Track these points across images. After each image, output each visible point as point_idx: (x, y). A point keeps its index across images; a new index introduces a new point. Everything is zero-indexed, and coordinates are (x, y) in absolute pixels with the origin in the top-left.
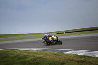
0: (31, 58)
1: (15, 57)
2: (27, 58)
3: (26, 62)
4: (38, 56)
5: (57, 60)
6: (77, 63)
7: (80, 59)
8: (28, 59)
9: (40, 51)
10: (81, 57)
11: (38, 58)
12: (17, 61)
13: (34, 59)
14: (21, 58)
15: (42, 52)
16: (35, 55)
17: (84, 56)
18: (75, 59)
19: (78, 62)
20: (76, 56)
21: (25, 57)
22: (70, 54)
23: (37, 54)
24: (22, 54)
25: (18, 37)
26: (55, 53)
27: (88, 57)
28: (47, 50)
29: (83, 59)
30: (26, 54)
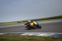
5: (16, 40)
7: (30, 38)
10: (31, 36)
18: (27, 38)
19: (29, 40)
20: (28, 36)
22: (24, 35)
27: (35, 36)
28: (10, 34)
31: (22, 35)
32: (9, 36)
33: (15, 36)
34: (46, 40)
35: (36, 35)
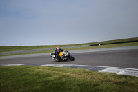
0: (55, 76)
1: (36, 75)
2: (51, 76)
4: (64, 74)
5: (88, 80)
6: (115, 85)
7: (119, 80)
8: (52, 78)
9: (67, 68)
10: (120, 76)
11: (64, 76)
12: (38, 80)
13: (60, 78)
14: (44, 76)
15: (70, 70)
16: (61, 73)
17: (124, 76)
18: (113, 79)
19: (117, 83)
20: (114, 75)
21: (49, 75)
22: (106, 73)
23: (63, 71)
24: (45, 71)
25: (41, 49)
26: (87, 70)
27: (130, 77)
29: (122, 80)
30: (49, 71)
31: (100, 71)
32: (75, 72)
33: (86, 72)
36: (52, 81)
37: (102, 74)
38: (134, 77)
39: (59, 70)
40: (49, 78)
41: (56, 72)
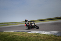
2: (8, 36)
3: (7, 38)
4: (14, 34)
6: (34, 37)
8: (9, 37)
9: (16, 32)
10: (36, 34)
11: (14, 36)
15: (17, 33)
16: (13, 34)
17: (38, 34)
18: (34, 35)
19: (35, 37)
21: (7, 36)
24: (6, 34)
26: (24, 32)
28: (19, 31)
29: (37, 35)
31: (29, 32)
32: (19, 34)
33: (23, 33)
34: (49, 37)
35: (41, 33)
36: (9, 38)
37: (30, 33)
38: (41, 34)
39: (12, 33)
40: (8, 37)
41: (11, 34)
